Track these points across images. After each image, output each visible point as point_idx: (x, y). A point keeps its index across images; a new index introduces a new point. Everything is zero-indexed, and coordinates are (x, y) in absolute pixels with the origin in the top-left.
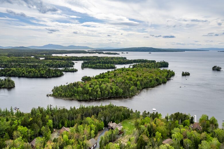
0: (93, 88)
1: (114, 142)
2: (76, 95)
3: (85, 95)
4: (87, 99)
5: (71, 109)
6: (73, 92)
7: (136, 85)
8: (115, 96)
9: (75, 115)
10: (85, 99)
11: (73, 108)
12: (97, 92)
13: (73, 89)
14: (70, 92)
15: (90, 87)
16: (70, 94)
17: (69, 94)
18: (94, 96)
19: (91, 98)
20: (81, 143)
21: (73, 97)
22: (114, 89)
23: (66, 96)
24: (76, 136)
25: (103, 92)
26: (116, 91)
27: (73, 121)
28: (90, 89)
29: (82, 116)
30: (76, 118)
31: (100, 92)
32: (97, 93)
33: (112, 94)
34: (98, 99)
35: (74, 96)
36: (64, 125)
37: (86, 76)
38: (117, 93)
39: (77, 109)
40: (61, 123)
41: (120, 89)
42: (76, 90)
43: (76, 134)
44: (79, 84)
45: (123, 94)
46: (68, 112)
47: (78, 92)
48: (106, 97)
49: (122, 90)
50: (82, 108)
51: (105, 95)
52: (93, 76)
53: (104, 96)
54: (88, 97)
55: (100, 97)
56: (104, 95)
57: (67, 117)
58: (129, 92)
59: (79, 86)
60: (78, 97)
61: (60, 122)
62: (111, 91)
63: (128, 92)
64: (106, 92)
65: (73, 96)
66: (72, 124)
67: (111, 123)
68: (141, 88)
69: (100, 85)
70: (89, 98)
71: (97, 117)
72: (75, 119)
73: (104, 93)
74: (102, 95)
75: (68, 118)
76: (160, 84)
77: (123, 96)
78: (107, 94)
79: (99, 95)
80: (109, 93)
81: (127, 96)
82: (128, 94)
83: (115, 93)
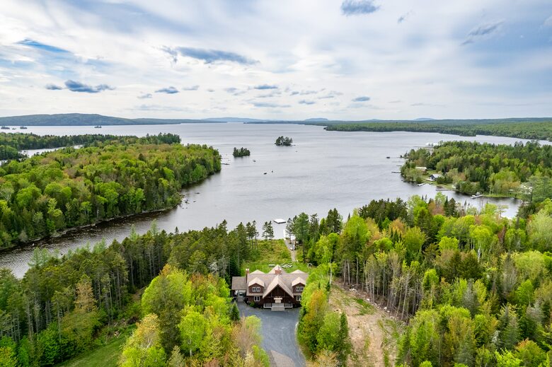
4: (5, 245)
8: (118, 216)
12: (44, 208)
18: (35, 227)
19: (23, 236)
22: (108, 192)
25: (68, 206)
26: (120, 195)
31: (57, 207)
32: (46, 215)
33: (106, 211)
34: (56, 235)
38: (122, 204)
41: (132, 189)
45: (144, 203)
48: (86, 224)
49: (140, 190)
51: (83, 216)
53: (77, 222)
54: (5, 234)
55: (61, 230)
56: (77, 218)
58: (162, 194)
62: (102, 199)
63: (159, 195)
64: (83, 204)
70: (14, 241)
73: (76, 209)
74: (66, 221)
76: (210, 174)
77: (145, 210)
78: (89, 210)
79: (55, 219)
80: (94, 207)
81: (160, 208)
82: (160, 203)
83: (116, 205)
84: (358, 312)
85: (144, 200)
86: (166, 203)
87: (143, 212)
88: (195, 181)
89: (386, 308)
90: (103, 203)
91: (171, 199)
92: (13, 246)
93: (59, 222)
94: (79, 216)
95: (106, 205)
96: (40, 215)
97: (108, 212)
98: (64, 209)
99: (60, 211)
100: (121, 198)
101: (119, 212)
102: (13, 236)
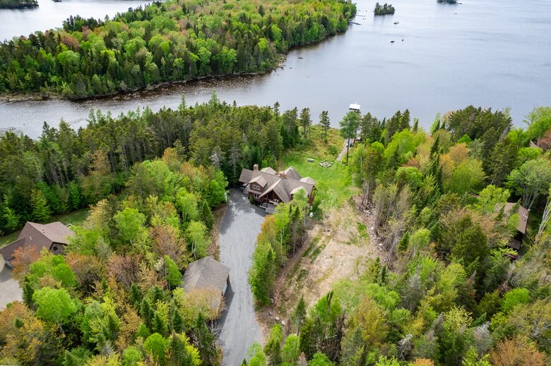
0: (123, 50)
1: (301, 252)
2: (54, 79)
3: (96, 77)
4: (109, 91)
5: (47, 132)
6: (41, 70)
7: (269, 35)
8: (210, 75)
9: (80, 157)
10: (101, 94)
11: (58, 128)
12: (141, 62)
13: (37, 55)
14: (26, 72)
15: (110, 46)
16: (28, 77)
17: (23, 80)
18: (134, 77)
19: (123, 85)
20: (162, 310)
21: (47, 90)
22: (202, 50)
23: (12, 85)
24: (119, 271)
25: (163, 60)
26: (212, 55)
27: (72, 185)
28: (111, 52)
29: (113, 157)
30: (86, 171)
31: (153, 61)
32: (143, 68)
33: (198, 68)
34: (149, 87)
35: (50, 84)
36: (30, 212)
37: (78, 18)
38: (215, 64)
39: (81, 129)
40: (10, 207)
41: (225, 49)
42: (53, 59)
43: (114, 259)
44: (56, 36)
45: (236, 64)
46: (38, 150)
47: (61, 67)
48: (177, 79)
49: (232, 50)
50: (103, 122)
51: (176, 72)
52: (107, 17)
53: (171, 77)
54: (110, 83)
55: (157, 83)
56: (171, 73)
57: (40, 171)
58: (256, 57)
59: (61, 44)
60: (66, 87)
61: (7, 202)
62: (194, 57)
63: (252, 58)
64: (177, 60)
65: (44, 86)
66: (70, 198)
67: (256, 171)
68: (284, 46)
69: (147, 37)
70: (116, 89)
71: (186, 155)
72: (81, 177)
73: (170, 64)
74: (161, 75)
75: (45, 179)
76: (331, 35)
77: (236, 72)
78: (182, 67)
79: (151, 72)
80: (187, 64)
81: (252, 72)
82: (253, 67)
83: (207, 64)
84: (348, 240)
85: (236, 61)
86: (258, 67)
87: (235, 73)
88: (308, 43)
89: (381, 244)
90: (195, 60)
91: (264, 63)
92: (116, 92)
93: (153, 76)
94: (172, 71)
95: (198, 63)
96: (137, 67)
97: (201, 70)
98: (159, 64)
99: (155, 65)
100: (214, 57)
101: (210, 71)
102: (116, 84)
